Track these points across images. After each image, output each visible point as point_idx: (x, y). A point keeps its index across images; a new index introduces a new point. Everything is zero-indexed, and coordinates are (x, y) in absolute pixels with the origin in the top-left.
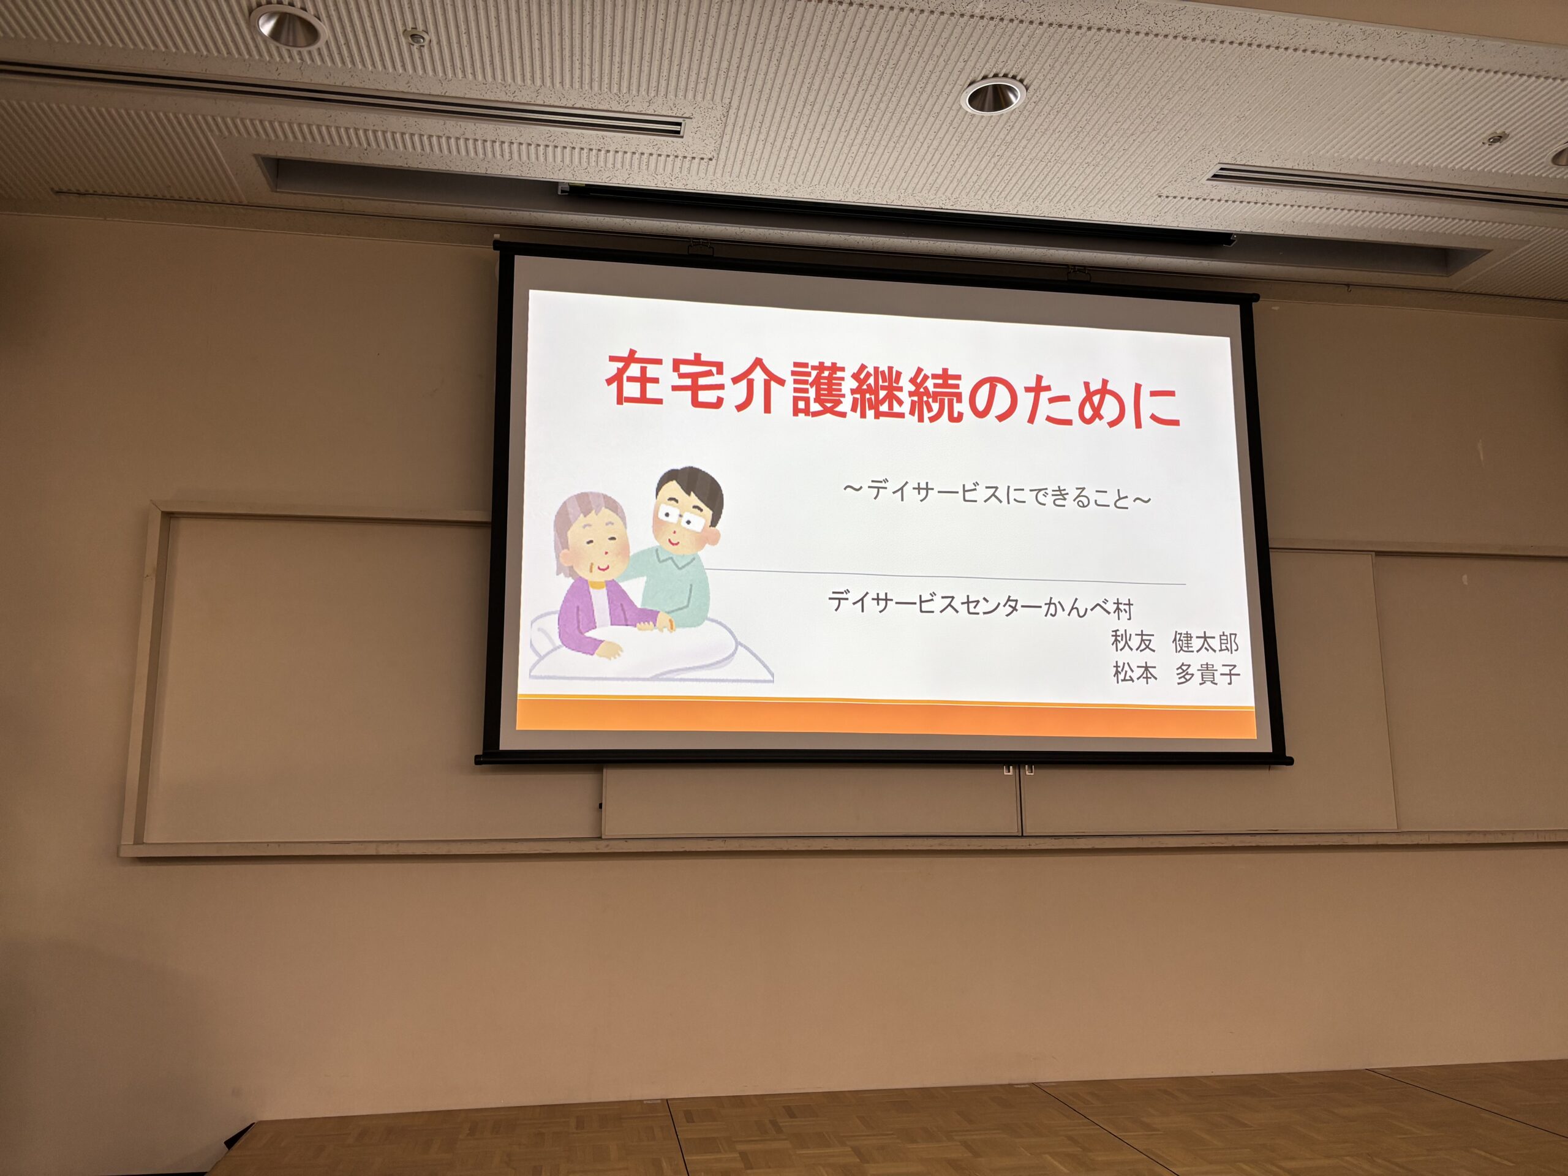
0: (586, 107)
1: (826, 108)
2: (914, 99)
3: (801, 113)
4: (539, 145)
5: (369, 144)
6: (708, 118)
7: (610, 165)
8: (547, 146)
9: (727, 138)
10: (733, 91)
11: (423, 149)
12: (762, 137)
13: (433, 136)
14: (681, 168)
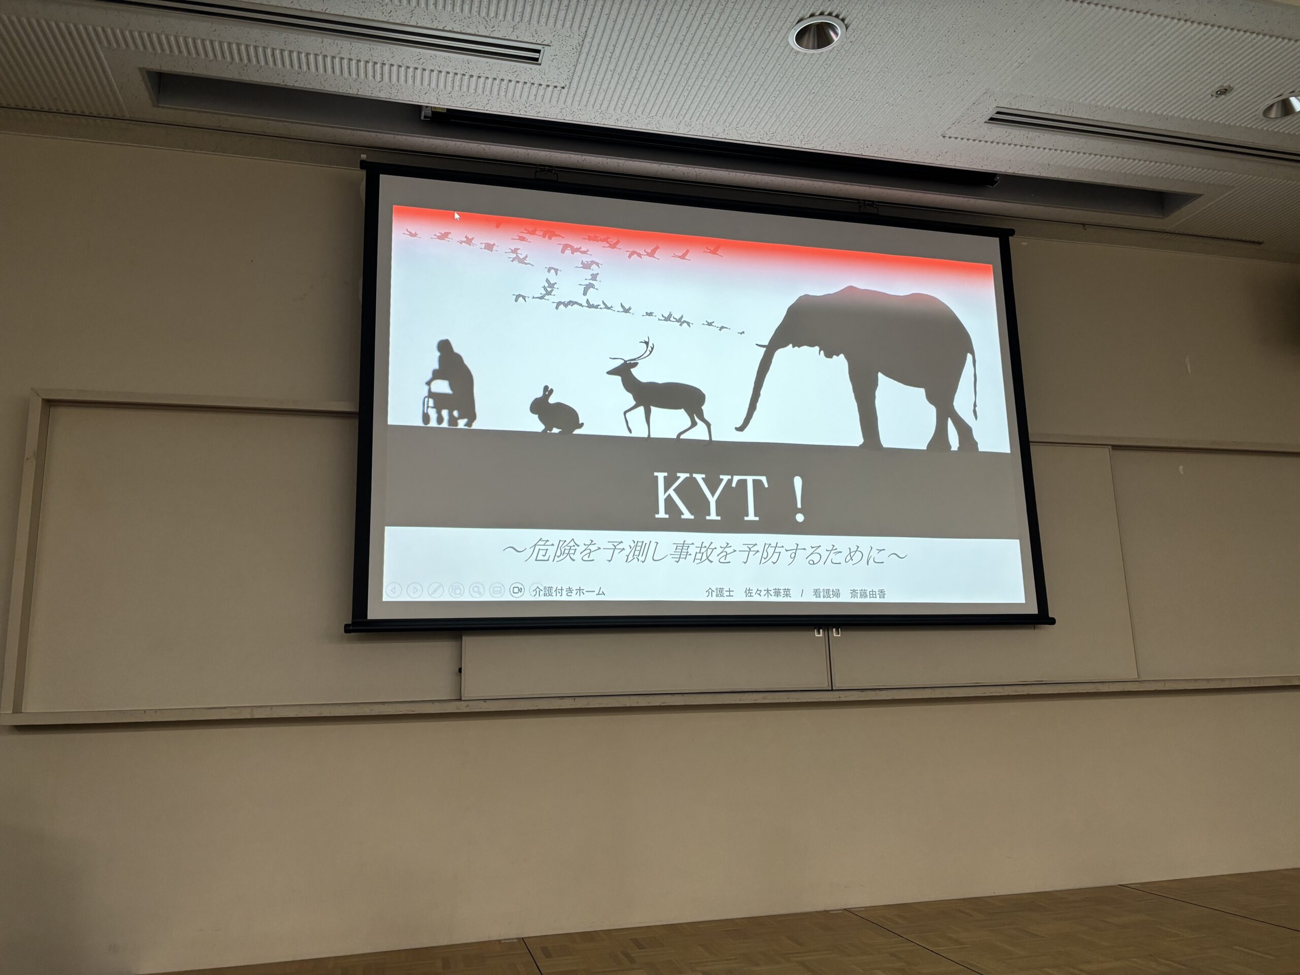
0: (455, 30)
1: (671, 41)
2: (748, 34)
3: (648, 45)
4: (408, 67)
5: (249, 60)
6: (565, 46)
7: (472, 91)
8: (416, 68)
9: (580, 66)
10: (590, 19)
11: (300, 67)
12: (612, 67)
13: (310, 54)
14: (536, 95)
